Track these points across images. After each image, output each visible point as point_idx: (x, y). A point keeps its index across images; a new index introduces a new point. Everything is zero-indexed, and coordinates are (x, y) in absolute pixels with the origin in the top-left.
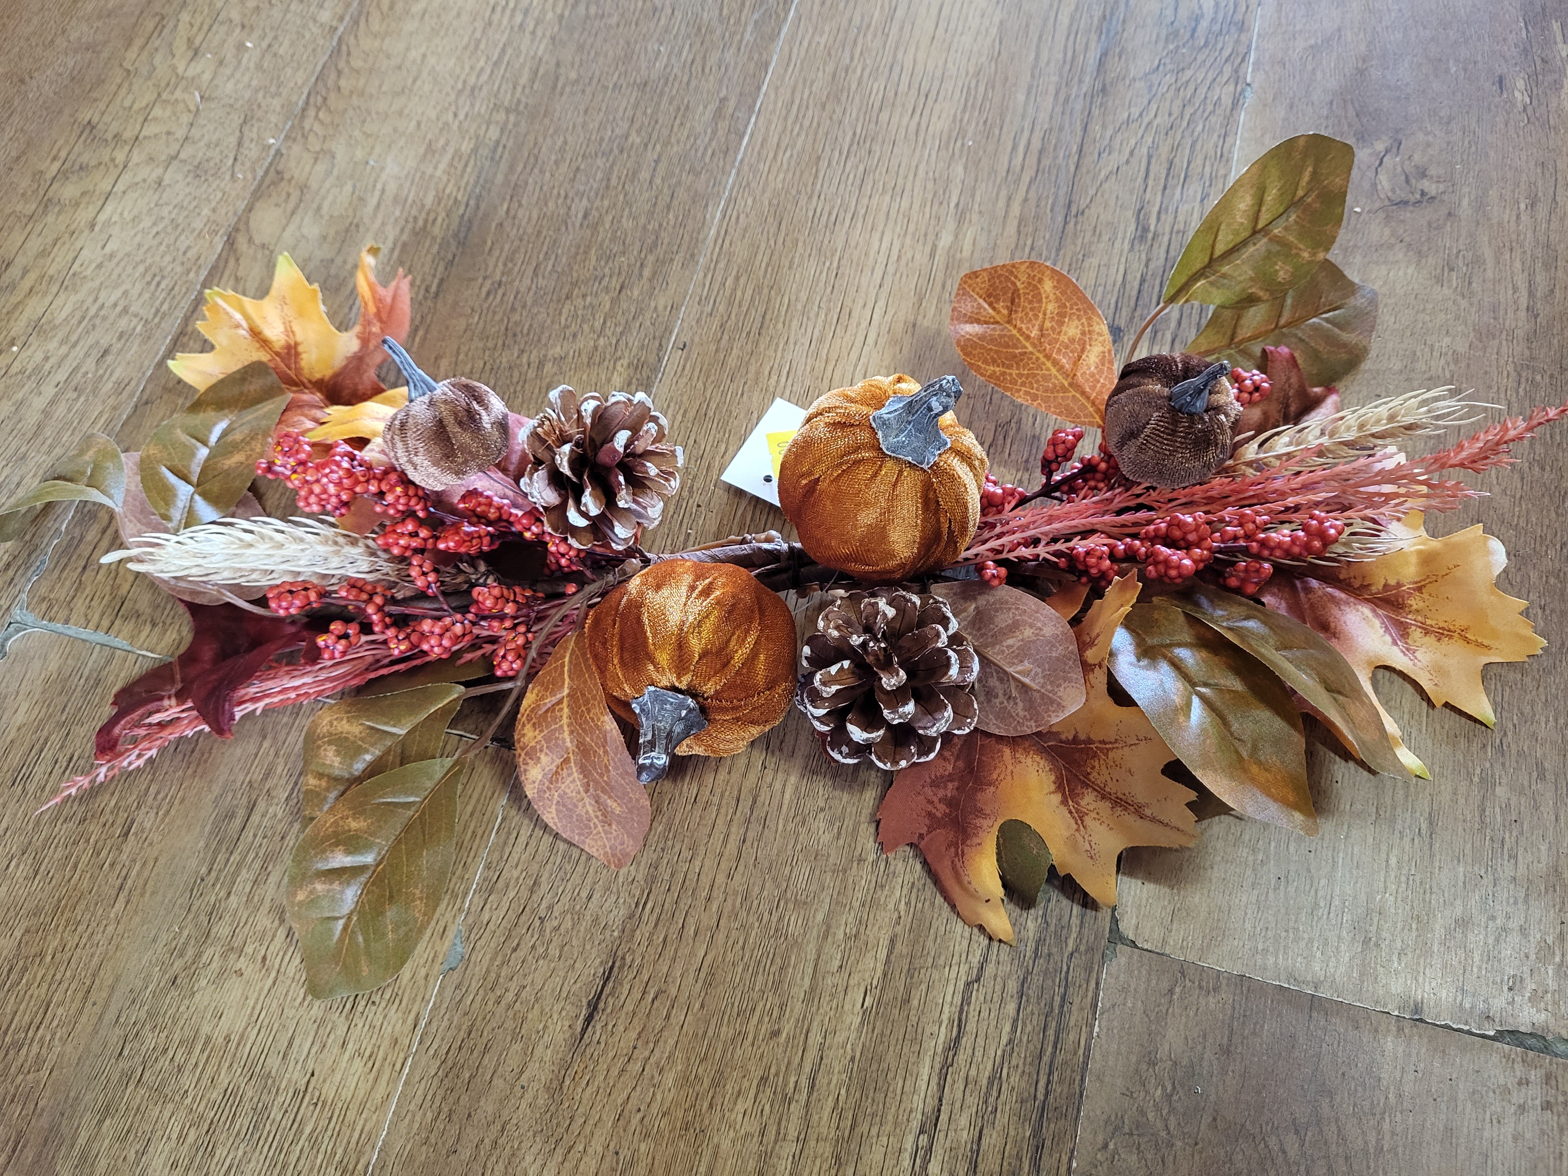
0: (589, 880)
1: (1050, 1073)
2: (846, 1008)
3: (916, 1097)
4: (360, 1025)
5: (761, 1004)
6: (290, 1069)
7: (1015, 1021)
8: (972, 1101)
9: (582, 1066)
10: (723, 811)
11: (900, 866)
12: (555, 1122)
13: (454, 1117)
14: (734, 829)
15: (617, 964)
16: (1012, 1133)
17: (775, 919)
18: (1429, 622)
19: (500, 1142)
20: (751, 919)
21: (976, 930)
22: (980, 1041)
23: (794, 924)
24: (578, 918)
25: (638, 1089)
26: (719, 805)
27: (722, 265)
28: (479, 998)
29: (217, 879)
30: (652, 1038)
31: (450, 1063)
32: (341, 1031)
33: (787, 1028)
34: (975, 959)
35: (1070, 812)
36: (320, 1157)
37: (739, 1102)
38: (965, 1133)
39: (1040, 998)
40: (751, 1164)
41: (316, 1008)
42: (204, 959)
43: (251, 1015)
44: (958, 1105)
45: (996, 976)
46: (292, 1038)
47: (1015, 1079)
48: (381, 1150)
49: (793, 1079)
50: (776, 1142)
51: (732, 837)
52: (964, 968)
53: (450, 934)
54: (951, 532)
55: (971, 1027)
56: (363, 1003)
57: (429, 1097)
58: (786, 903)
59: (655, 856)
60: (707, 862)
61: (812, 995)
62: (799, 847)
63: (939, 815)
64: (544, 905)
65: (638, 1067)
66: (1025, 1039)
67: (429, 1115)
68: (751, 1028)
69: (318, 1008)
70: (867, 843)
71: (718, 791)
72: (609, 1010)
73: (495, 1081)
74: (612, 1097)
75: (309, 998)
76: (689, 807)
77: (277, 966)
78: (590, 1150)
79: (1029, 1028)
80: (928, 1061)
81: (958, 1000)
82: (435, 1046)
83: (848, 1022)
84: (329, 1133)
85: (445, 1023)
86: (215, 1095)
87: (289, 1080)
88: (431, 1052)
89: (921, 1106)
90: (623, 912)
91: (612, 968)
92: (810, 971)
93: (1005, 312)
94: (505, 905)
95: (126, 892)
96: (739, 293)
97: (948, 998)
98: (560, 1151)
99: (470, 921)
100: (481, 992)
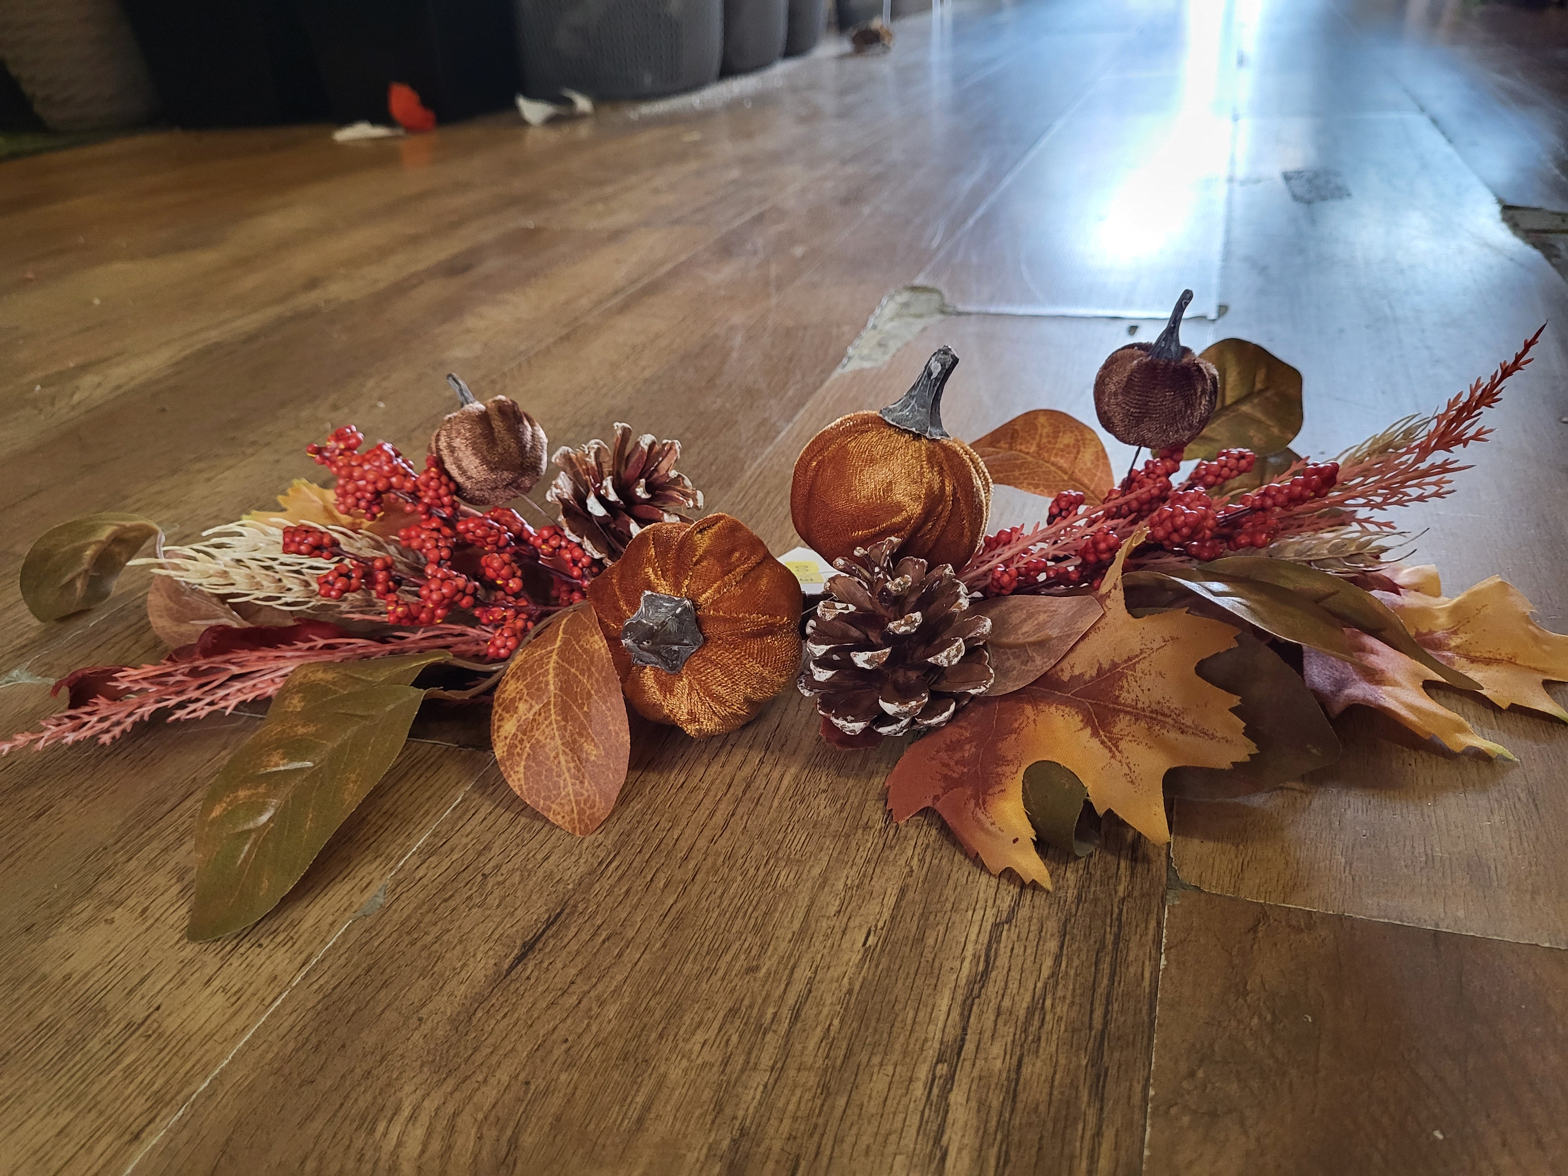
0: (549, 845)
1: (1108, 1003)
2: (844, 946)
3: (931, 1028)
4: (235, 964)
5: (738, 944)
6: (132, 1003)
7: (1058, 958)
8: (1007, 1032)
9: (501, 999)
10: (712, 793)
11: (913, 832)
12: (452, 1052)
13: (323, 1048)
14: (722, 806)
15: (566, 911)
16: (1063, 1061)
17: (762, 873)
18: (1472, 654)
19: (375, 1072)
20: (733, 874)
21: (1004, 881)
22: (1015, 974)
23: (784, 876)
24: (526, 874)
25: (569, 1021)
26: (709, 790)
27: (756, 486)
28: (390, 940)
29: (122, 848)
30: (597, 974)
31: (335, 997)
32: (209, 971)
33: (768, 964)
34: (1005, 903)
35: (1103, 742)
36: (132, 1087)
37: (699, 1032)
38: (999, 1063)
39: (1087, 937)
40: (707, 1094)
41: (188, 950)
42: (76, 909)
43: (107, 956)
44: (988, 1034)
45: (1031, 919)
46: (148, 976)
47: (1062, 1009)
48: (216, 1078)
49: (771, 1011)
50: (743, 1071)
51: (718, 814)
52: (990, 913)
53: (373, 889)
54: (955, 500)
55: (1002, 961)
56: (248, 945)
57: (298, 1028)
58: (777, 861)
59: (628, 827)
60: (688, 831)
61: (802, 935)
62: (796, 818)
63: (955, 775)
64: (491, 864)
65: (574, 1000)
66: (1072, 972)
67: (291, 1046)
68: (723, 966)
69: (190, 950)
70: (875, 815)
71: (708, 779)
72: (547, 950)
73: (387, 1013)
74: (534, 1028)
75: (186, 940)
76: (673, 791)
77: (157, 916)
78: (493, 1081)
79: (1076, 962)
80: (947, 993)
81: (984, 938)
82: (322, 981)
83: (846, 958)
84: (154, 1064)
85: (343, 961)
86: (27, 1027)
87: (126, 1014)
88: (315, 987)
89: (938, 1035)
90: (583, 869)
91: (559, 915)
92: (801, 915)
93: (1007, 446)
94: (446, 863)
95: (13, 859)
96: (768, 500)
97: (973, 937)
98: (451, 1083)
99: (401, 876)
100: (395, 935)
